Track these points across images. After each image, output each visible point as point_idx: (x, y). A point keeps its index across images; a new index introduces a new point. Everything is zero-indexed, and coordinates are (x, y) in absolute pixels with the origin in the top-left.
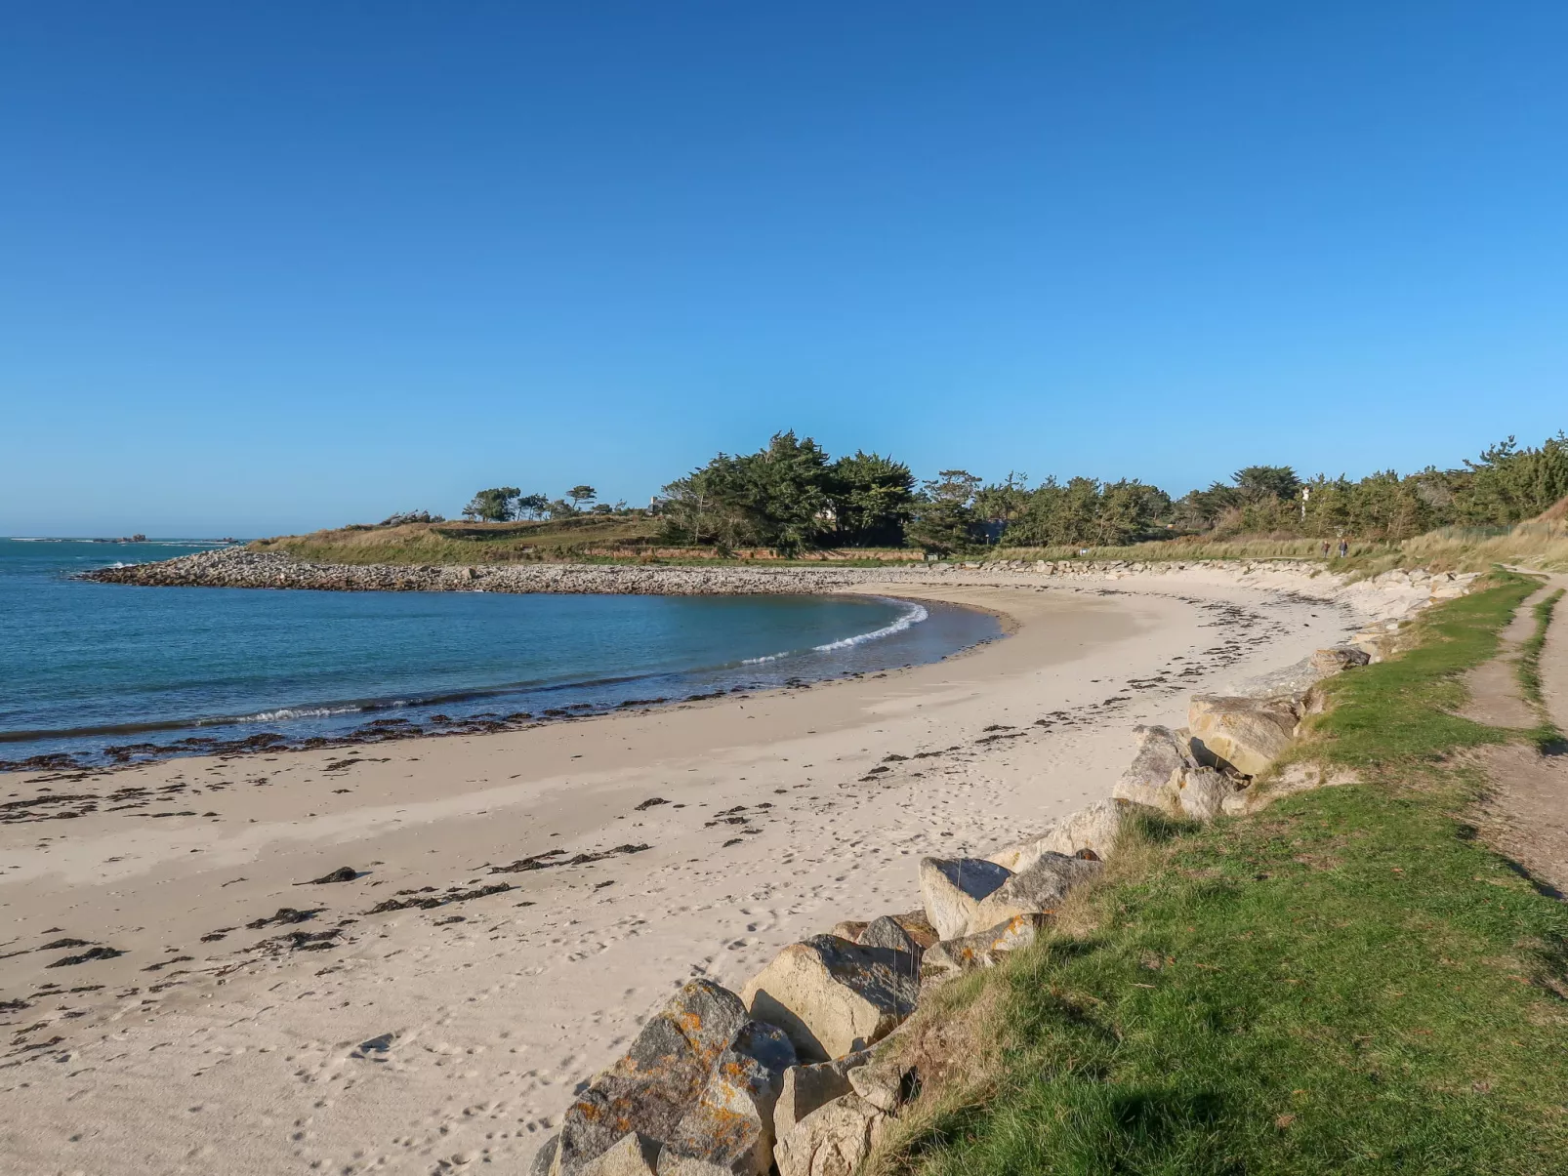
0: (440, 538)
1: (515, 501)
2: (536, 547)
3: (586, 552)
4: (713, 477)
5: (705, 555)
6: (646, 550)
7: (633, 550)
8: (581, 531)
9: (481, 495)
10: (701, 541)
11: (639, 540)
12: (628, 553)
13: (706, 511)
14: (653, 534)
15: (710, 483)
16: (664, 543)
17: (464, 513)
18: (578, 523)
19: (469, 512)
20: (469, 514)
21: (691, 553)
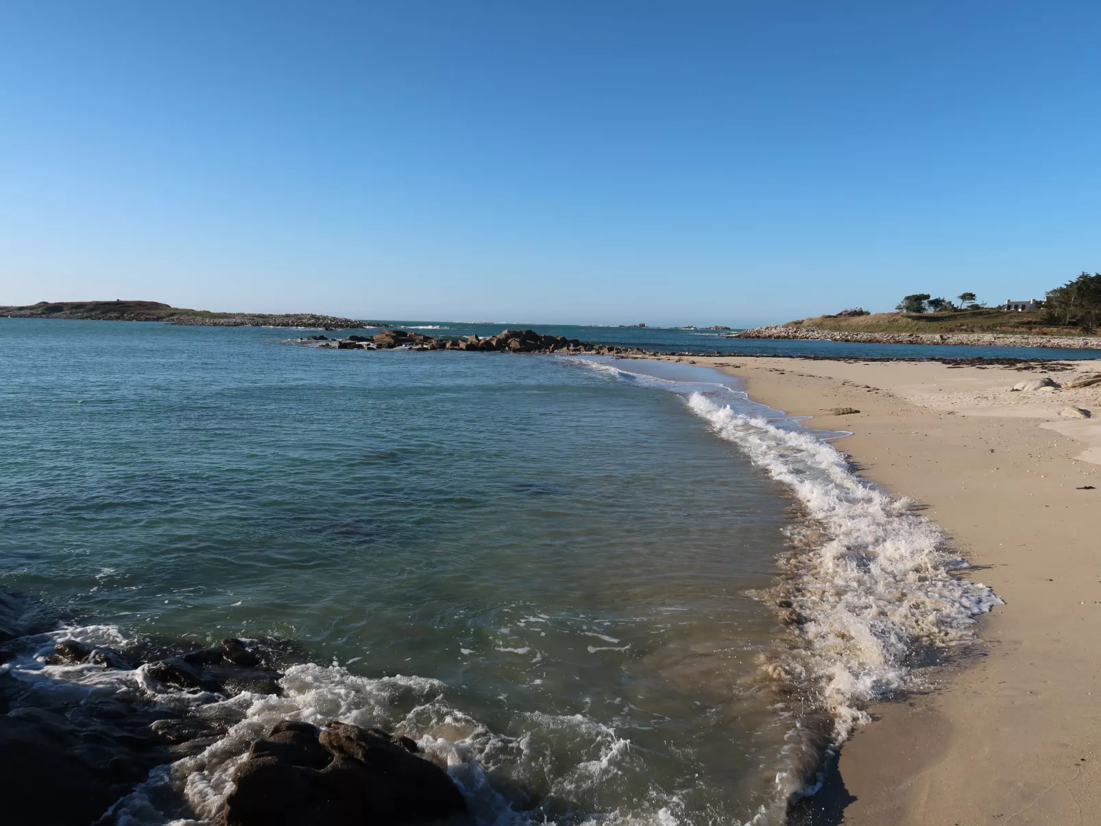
0: (910, 320)
1: (926, 301)
2: (967, 325)
3: (998, 328)
4: (1082, 286)
5: (1073, 331)
6: (1035, 328)
7: (1028, 328)
8: (984, 318)
9: (907, 298)
10: (1070, 323)
11: (1029, 323)
12: (1024, 330)
13: (1076, 306)
14: (1038, 320)
15: (1079, 289)
16: (1046, 324)
17: (896, 309)
18: (981, 314)
19: (899, 308)
20: (899, 309)
21: (1065, 330)
